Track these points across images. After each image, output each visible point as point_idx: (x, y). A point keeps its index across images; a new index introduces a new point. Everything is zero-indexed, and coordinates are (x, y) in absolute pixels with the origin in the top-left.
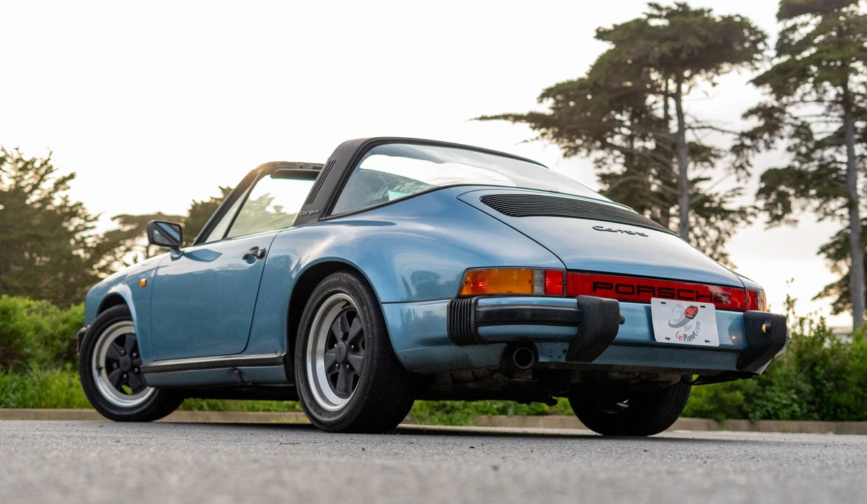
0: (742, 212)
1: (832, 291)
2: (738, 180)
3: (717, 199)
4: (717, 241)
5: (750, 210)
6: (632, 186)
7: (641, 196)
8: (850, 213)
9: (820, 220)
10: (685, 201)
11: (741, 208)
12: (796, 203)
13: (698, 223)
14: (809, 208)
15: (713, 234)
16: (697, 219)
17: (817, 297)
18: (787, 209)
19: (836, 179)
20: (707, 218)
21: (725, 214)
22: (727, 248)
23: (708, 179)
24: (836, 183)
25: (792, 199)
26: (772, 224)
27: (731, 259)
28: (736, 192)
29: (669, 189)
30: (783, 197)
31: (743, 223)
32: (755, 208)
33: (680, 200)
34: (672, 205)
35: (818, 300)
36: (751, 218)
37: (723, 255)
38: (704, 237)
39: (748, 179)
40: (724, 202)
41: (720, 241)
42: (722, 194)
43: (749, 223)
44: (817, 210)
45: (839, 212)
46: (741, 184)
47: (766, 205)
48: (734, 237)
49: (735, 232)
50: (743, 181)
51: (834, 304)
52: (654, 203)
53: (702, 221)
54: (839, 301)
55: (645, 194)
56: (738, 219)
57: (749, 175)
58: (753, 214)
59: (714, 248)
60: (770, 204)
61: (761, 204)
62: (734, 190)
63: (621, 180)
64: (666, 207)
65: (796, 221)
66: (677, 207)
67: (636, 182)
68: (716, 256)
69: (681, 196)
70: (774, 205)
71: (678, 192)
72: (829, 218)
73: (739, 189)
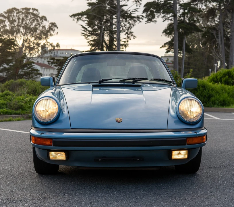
0: (138, 17)
1: (167, 45)
2: (137, 6)
3: (129, 13)
4: (129, 28)
5: (141, 17)
6: (100, 8)
7: (103, 12)
8: (174, 19)
9: (164, 21)
10: (119, 13)
11: (138, 16)
12: (156, 15)
13: (122, 21)
14: (160, 16)
15: (128, 25)
16: (122, 19)
17: (162, 47)
18: (154, 17)
19: (169, 6)
20: (126, 19)
21: (132, 18)
22: (132, 30)
23: (126, 5)
24: (170, 8)
25: (155, 13)
26: (148, 22)
27: (134, 34)
28: (136, 10)
29: (113, 9)
30: (152, 12)
31: (138, 22)
32: (142, 16)
33: (117, 13)
34: (114, 15)
35: (162, 48)
36: (141, 20)
37: (131, 32)
38: (124, 26)
39: (140, 5)
40: (132, 14)
41: (130, 28)
42: (131, 11)
43: (140, 22)
44: (163, 17)
45: (170, 18)
46: (138, 7)
47: (146, 15)
48: (135, 26)
49: (135, 25)
50: (138, 6)
51: (167, 49)
52: (107, 14)
53: (124, 20)
54: (168, 49)
55: (105, 11)
56: (136, 20)
57: (140, 4)
58: (141, 18)
59: (128, 30)
60: (148, 15)
61: (144, 15)
62: (135, 9)
63: (97, 6)
64: (111, 15)
65: (156, 21)
66: (115, 15)
67: (101, 7)
68: (128, 33)
69: (117, 12)
70: (149, 15)
71: (117, 11)
72: (167, 20)
73: (137, 9)
